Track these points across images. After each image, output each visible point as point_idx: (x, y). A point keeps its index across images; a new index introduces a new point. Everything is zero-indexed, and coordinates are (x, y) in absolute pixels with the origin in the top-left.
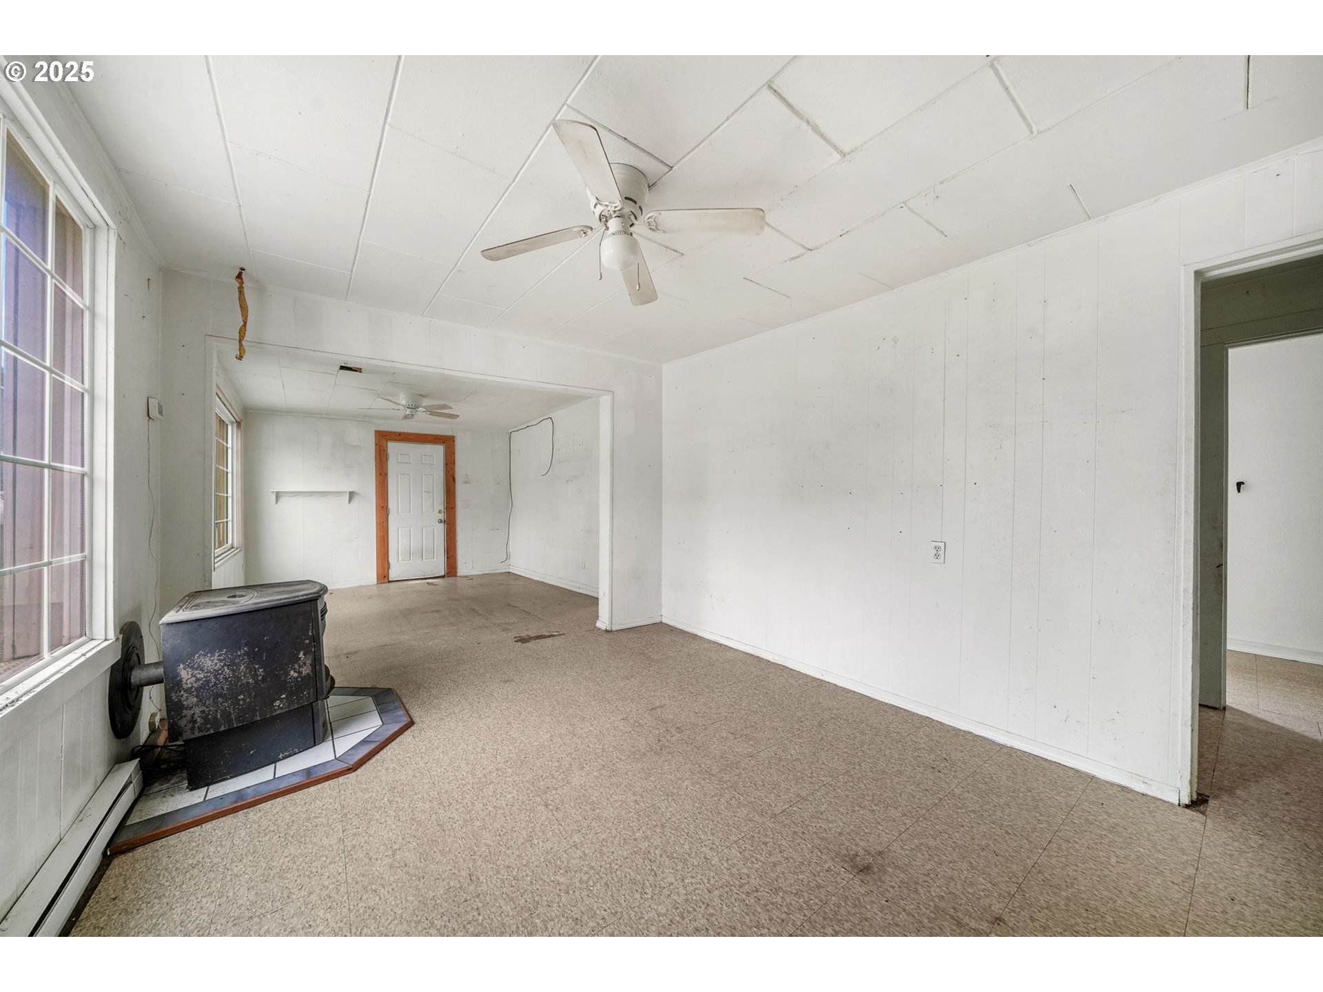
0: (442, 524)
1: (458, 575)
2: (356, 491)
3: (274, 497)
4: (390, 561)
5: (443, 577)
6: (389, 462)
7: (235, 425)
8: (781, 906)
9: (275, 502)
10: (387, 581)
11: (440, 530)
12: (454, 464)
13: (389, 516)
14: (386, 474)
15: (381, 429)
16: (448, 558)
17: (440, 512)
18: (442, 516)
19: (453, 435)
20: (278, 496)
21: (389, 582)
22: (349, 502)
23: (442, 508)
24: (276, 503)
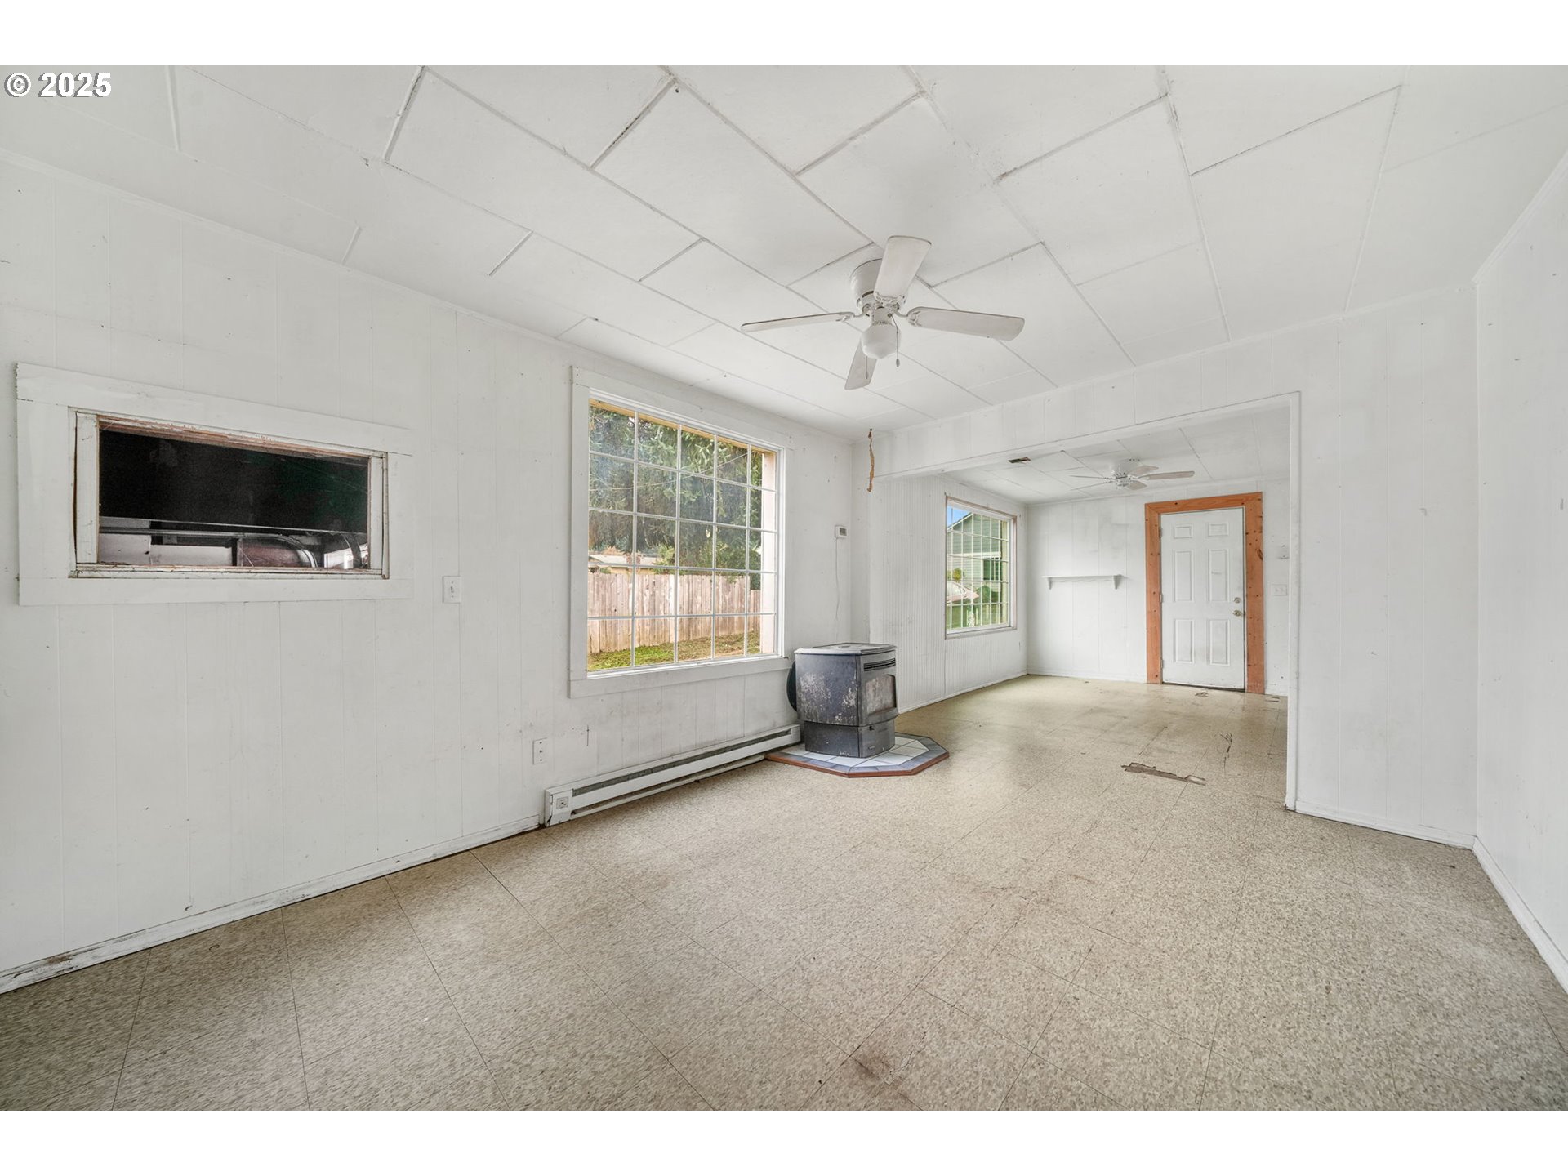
0: (1240, 619)
1: (1267, 692)
2: (1125, 576)
3: (1047, 583)
4: (1163, 658)
5: (1242, 691)
6: (1162, 538)
7: (1012, 521)
8: (791, 986)
9: (1048, 587)
10: (1159, 681)
11: (1238, 625)
12: (1261, 532)
13: (1163, 604)
14: (1159, 554)
15: (1153, 500)
16: (1249, 665)
17: (1237, 600)
18: (1240, 607)
19: (1260, 491)
20: (1051, 581)
21: (1163, 683)
22: (1116, 587)
23: (1240, 595)
24: (1050, 588)
